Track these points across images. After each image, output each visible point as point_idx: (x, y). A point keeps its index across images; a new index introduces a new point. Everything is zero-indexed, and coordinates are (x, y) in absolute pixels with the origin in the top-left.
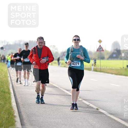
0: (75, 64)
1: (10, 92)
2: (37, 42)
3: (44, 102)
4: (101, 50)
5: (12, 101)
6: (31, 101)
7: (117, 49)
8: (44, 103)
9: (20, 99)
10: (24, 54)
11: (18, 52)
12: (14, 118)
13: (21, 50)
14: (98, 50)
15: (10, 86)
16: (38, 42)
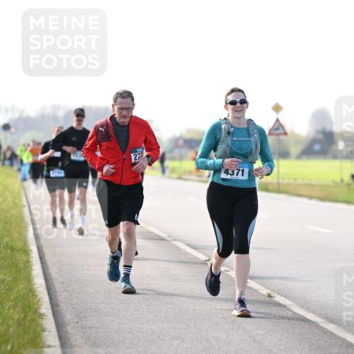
0: (233, 172)
1: (29, 248)
2: (113, 106)
4: (281, 131)
5: (34, 273)
6: (87, 272)
7: (324, 129)
9: (54, 268)
10: (74, 139)
12: (40, 320)
14: (273, 132)
15: (27, 231)
16: (116, 107)
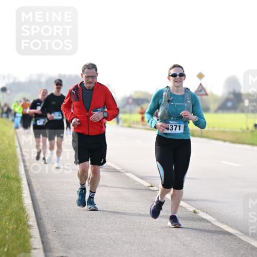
0: (172, 128)
1: (20, 177)
2: (82, 75)
3: (96, 208)
4: (203, 93)
5: (24, 195)
8: (95, 210)
9: (39, 192)
10: (54, 103)
11: (40, 97)
12: (28, 230)
13: (46, 93)
14: (197, 93)
16: (84, 76)
